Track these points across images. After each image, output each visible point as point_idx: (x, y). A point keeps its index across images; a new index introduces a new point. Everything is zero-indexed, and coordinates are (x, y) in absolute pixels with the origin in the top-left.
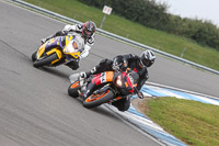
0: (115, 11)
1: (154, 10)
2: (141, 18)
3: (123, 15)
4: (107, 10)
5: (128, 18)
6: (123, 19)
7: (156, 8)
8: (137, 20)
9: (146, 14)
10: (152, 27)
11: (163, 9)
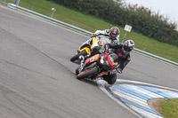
0: (134, 29)
1: (166, 28)
2: (155, 34)
3: (141, 32)
4: (128, 28)
5: (144, 35)
6: (141, 35)
7: (168, 26)
8: (152, 37)
9: (160, 31)
10: (165, 42)
11: (173, 27)
